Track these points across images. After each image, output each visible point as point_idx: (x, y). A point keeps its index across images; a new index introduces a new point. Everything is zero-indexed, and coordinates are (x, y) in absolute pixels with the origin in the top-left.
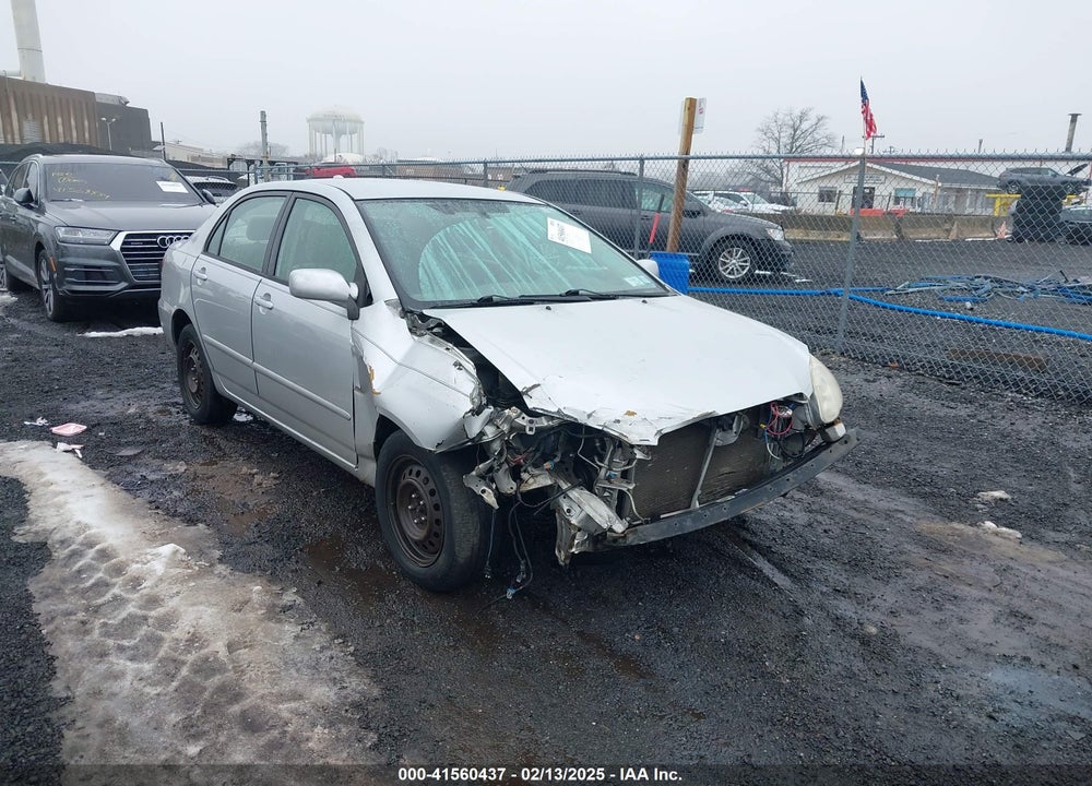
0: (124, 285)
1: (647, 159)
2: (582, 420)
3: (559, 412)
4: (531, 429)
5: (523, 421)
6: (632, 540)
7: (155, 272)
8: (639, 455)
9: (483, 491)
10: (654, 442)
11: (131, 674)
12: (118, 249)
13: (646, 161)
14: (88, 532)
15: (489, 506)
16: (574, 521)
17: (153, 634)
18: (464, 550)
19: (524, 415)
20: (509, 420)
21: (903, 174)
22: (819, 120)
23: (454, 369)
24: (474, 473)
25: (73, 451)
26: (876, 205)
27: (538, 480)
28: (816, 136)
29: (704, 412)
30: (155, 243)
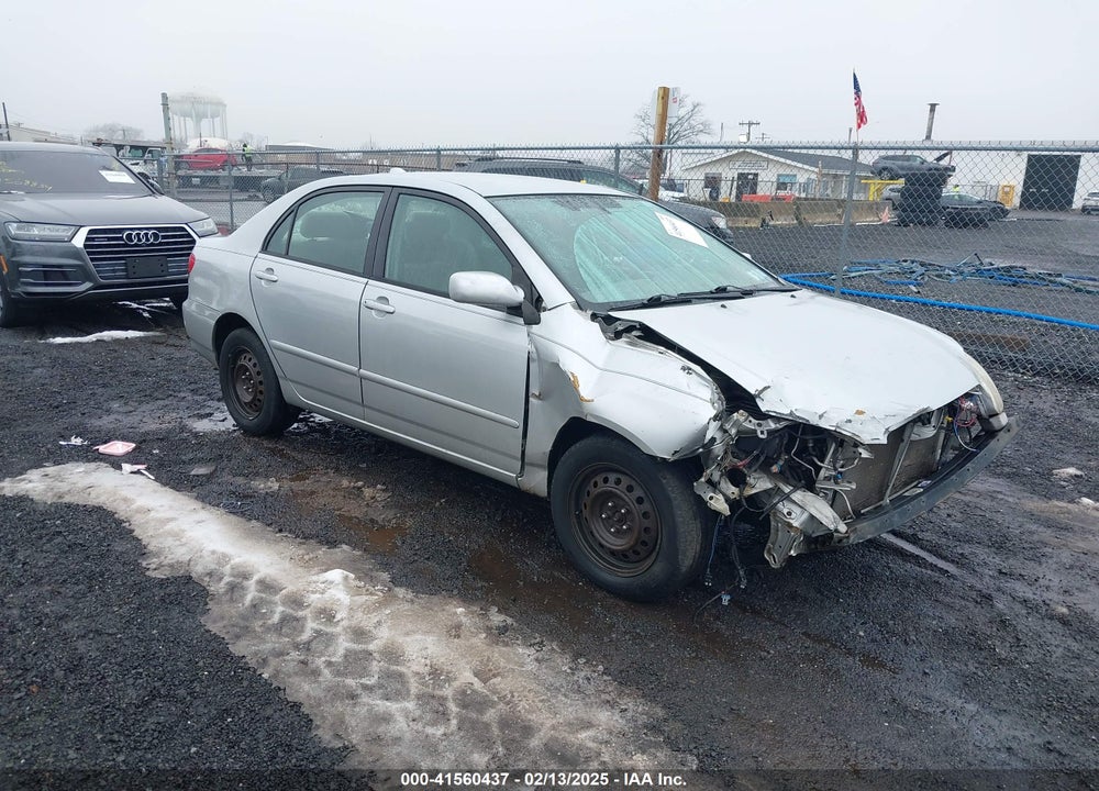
0: (88, 285)
1: (623, 148)
2: (814, 421)
3: (791, 413)
4: (762, 433)
5: (751, 424)
6: (853, 539)
7: (122, 270)
8: (865, 454)
9: (711, 498)
10: (884, 441)
11: (401, 715)
12: (82, 246)
13: (622, 151)
14: (232, 562)
15: (717, 514)
16: (796, 524)
17: (388, 669)
18: (687, 559)
19: (751, 418)
20: (736, 423)
21: (788, 162)
22: (695, 107)
23: (683, 374)
24: (703, 480)
25: (138, 472)
26: (760, 192)
27: (759, 484)
28: (692, 122)
29: (921, 408)
30: (121, 239)
